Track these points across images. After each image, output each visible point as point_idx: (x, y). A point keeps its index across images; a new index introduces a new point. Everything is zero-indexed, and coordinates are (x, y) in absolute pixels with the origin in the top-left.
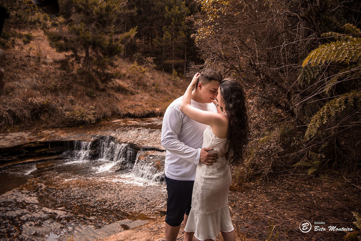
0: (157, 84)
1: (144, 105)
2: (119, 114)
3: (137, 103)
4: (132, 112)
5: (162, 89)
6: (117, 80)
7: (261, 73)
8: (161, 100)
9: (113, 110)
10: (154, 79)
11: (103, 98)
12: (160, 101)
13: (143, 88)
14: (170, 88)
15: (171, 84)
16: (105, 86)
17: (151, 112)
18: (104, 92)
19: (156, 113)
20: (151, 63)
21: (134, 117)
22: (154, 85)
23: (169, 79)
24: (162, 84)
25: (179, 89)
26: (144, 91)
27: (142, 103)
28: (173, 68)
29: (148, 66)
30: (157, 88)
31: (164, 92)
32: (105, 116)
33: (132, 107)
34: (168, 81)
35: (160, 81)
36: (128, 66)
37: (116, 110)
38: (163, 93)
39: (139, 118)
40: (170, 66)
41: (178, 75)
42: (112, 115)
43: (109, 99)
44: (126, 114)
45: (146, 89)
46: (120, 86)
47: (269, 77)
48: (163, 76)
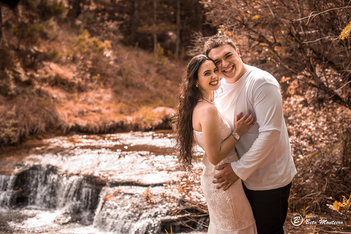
0: (126, 71)
1: (104, 111)
2: (60, 128)
3: (91, 108)
4: (82, 123)
5: (136, 81)
6: (53, 65)
7: (308, 47)
8: (135, 100)
9: (48, 120)
10: (121, 62)
11: (29, 98)
12: (134, 103)
13: (101, 80)
14: (151, 79)
15: (153, 71)
16: (32, 76)
17: (117, 124)
18: (30, 87)
19: (127, 126)
20: (114, 32)
21: (86, 131)
22: (120, 73)
23: (149, 63)
24: (137, 72)
25: (168, 81)
26: (102, 85)
27: (101, 107)
28: (155, 40)
29: (108, 38)
30: (126, 80)
31: (141, 87)
32: (33, 130)
33: (82, 114)
34: (146, 66)
35: (133, 67)
36: (71, 39)
37: (53, 121)
38: (139, 88)
39: (96, 134)
40: (149, 38)
41: (166, 54)
42: (47, 129)
43: (39, 100)
44: (73, 127)
45: (107, 80)
46: (57, 75)
47: (320, 54)
48: (137, 56)
